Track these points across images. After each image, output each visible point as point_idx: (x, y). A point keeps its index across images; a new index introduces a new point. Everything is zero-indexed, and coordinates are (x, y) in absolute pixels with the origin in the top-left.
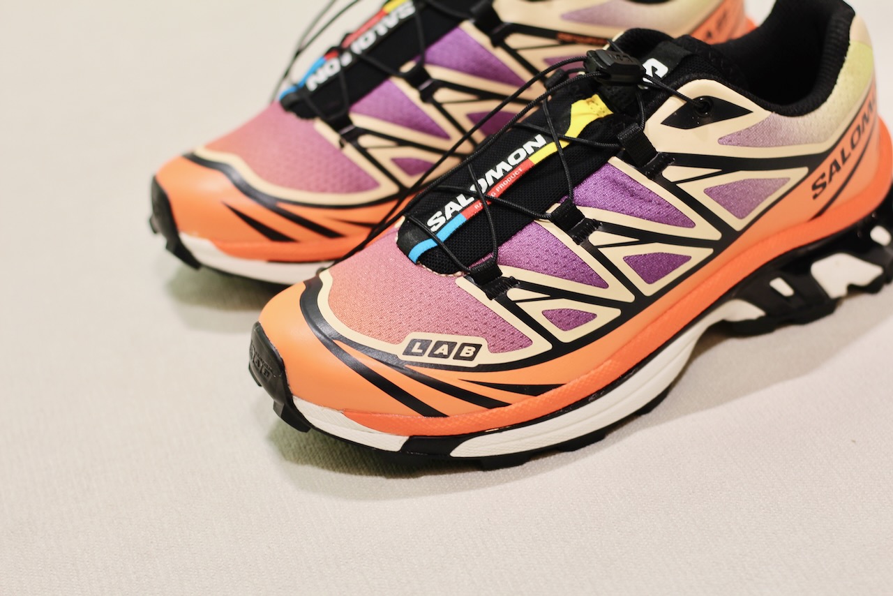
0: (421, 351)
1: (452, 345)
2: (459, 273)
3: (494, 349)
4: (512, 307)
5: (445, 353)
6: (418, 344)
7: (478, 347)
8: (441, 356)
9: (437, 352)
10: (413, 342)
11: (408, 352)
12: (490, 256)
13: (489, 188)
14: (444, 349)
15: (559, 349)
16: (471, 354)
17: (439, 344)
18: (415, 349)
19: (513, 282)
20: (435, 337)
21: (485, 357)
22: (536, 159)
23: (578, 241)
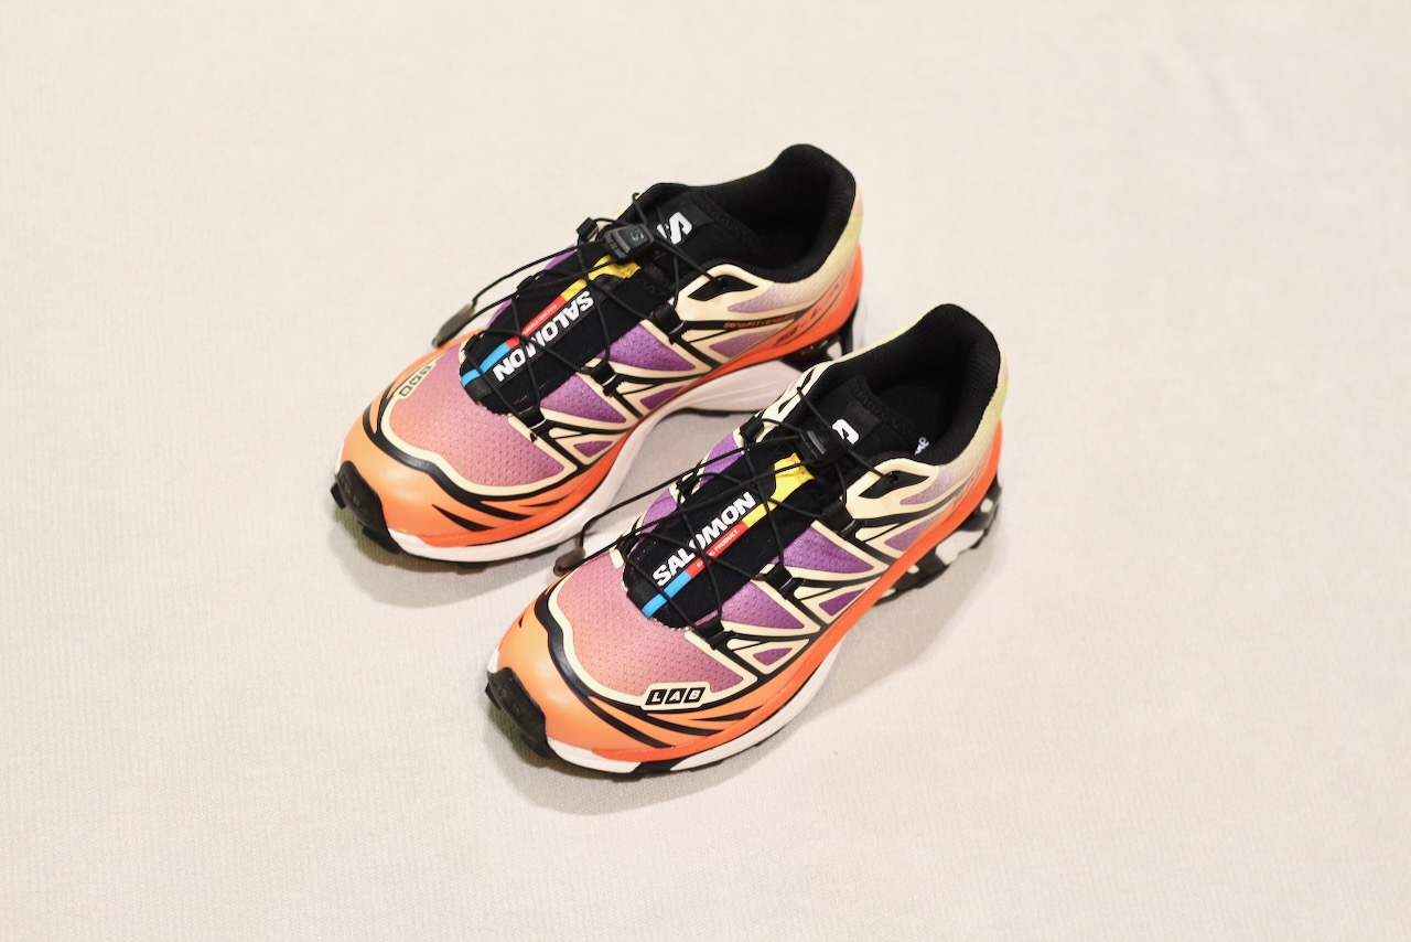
0: (659, 700)
1: (682, 691)
2: (687, 628)
3: (714, 690)
4: (731, 654)
5: (678, 699)
6: (657, 694)
7: (702, 690)
8: (675, 702)
9: (671, 699)
10: (653, 693)
11: (649, 702)
12: (714, 614)
13: (708, 547)
14: (676, 696)
15: (763, 679)
16: (697, 696)
17: (673, 692)
18: (655, 699)
19: (732, 635)
20: (669, 687)
21: (708, 697)
22: (750, 521)
23: (785, 597)
